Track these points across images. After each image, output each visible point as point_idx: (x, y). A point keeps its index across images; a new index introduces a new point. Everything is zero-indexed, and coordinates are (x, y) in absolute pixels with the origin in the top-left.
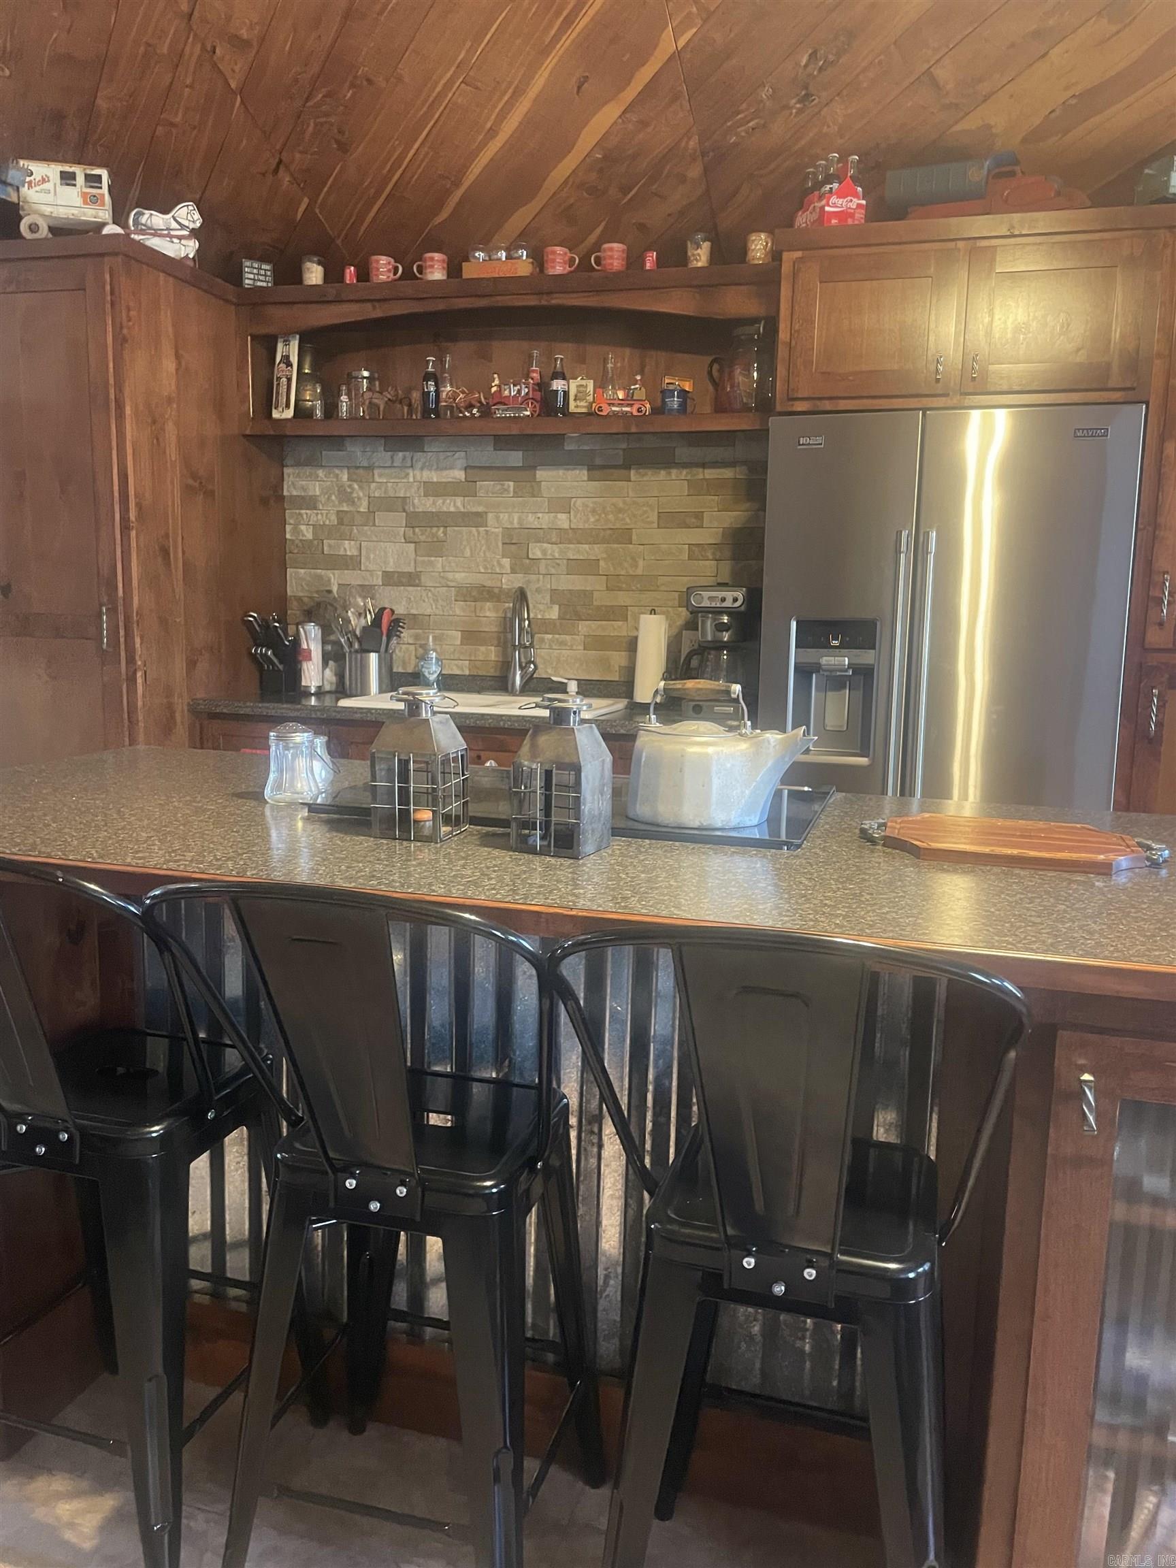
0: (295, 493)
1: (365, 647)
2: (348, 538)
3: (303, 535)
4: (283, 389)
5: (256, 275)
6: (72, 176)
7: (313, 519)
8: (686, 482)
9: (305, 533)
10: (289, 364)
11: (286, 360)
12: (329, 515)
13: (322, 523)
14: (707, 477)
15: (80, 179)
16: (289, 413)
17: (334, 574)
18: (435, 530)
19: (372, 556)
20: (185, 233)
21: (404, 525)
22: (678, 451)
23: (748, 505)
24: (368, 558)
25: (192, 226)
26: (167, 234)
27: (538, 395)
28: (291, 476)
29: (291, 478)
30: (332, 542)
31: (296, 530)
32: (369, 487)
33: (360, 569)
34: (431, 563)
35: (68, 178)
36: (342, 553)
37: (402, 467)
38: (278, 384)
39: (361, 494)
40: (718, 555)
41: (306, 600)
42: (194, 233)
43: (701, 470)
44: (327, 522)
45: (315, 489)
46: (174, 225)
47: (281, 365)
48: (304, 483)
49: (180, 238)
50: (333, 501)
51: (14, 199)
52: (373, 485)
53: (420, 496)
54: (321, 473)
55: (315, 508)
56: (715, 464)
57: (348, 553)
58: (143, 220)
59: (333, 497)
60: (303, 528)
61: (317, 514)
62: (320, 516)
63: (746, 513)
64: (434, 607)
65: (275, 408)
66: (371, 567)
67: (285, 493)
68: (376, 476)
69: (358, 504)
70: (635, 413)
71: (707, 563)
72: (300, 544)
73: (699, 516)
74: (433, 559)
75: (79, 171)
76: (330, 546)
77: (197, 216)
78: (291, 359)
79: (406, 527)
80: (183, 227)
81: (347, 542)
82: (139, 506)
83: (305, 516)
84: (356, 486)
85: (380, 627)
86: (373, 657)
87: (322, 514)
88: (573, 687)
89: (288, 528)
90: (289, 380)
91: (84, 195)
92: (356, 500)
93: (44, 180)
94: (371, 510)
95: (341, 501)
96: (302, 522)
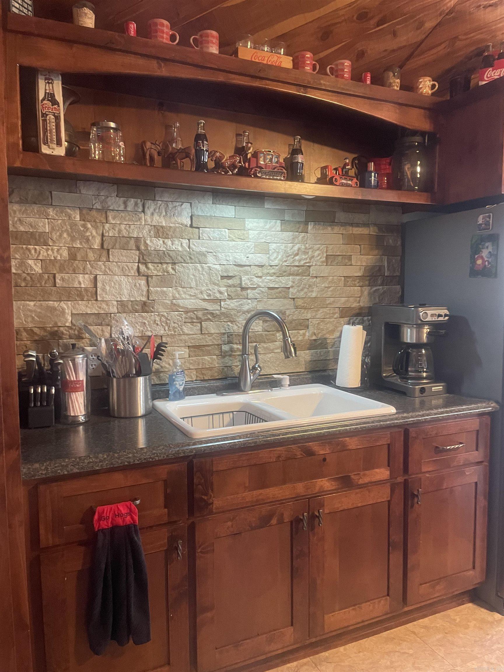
0: (22, 229)
2: (82, 272)
3: (31, 270)
4: (52, 126)
7: (43, 254)
8: (341, 235)
9: (34, 267)
10: (55, 102)
11: (51, 97)
12: (61, 251)
13: (53, 258)
14: (354, 233)
16: (61, 151)
17: (67, 305)
18: (165, 266)
19: (108, 288)
21: (137, 261)
22: (337, 215)
23: (376, 252)
24: (104, 290)
28: (17, 213)
29: (18, 215)
30: (66, 276)
31: (23, 265)
32: (103, 227)
33: (97, 300)
34: (164, 293)
36: (76, 285)
37: (135, 212)
38: (45, 121)
39: (94, 233)
40: (361, 284)
41: (36, 330)
43: (351, 228)
44: (59, 258)
45: (43, 226)
47: (45, 102)
48: (32, 220)
50: (64, 238)
52: (107, 226)
53: (151, 237)
54: (51, 212)
55: (46, 244)
56: (357, 225)
57: (83, 286)
59: (65, 235)
60: (31, 262)
61: (47, 250)
62: (50, 252)
63: (375, 257)
64: (167, 328)
65: (45, 144)
66: (107, 298)
67: (11, 229)
68: (110, 218)
69: (92, 241)
71: (356, 288)
72: (28, 278)
73: (350, 258)
74: (165, 289)
76: (63, 279)
78: (57, 98)
79: (138, 263)
81: (81, 275)
83: (33, 251)
84: (89, 226)
86: (141, 381)
87: (52, 250)
88: (286, 380)
89: (13, 262)
90: (57, 118)
92: (90, 238)
94: (105, 247)
95: (73, 239)
96: (30, 257)
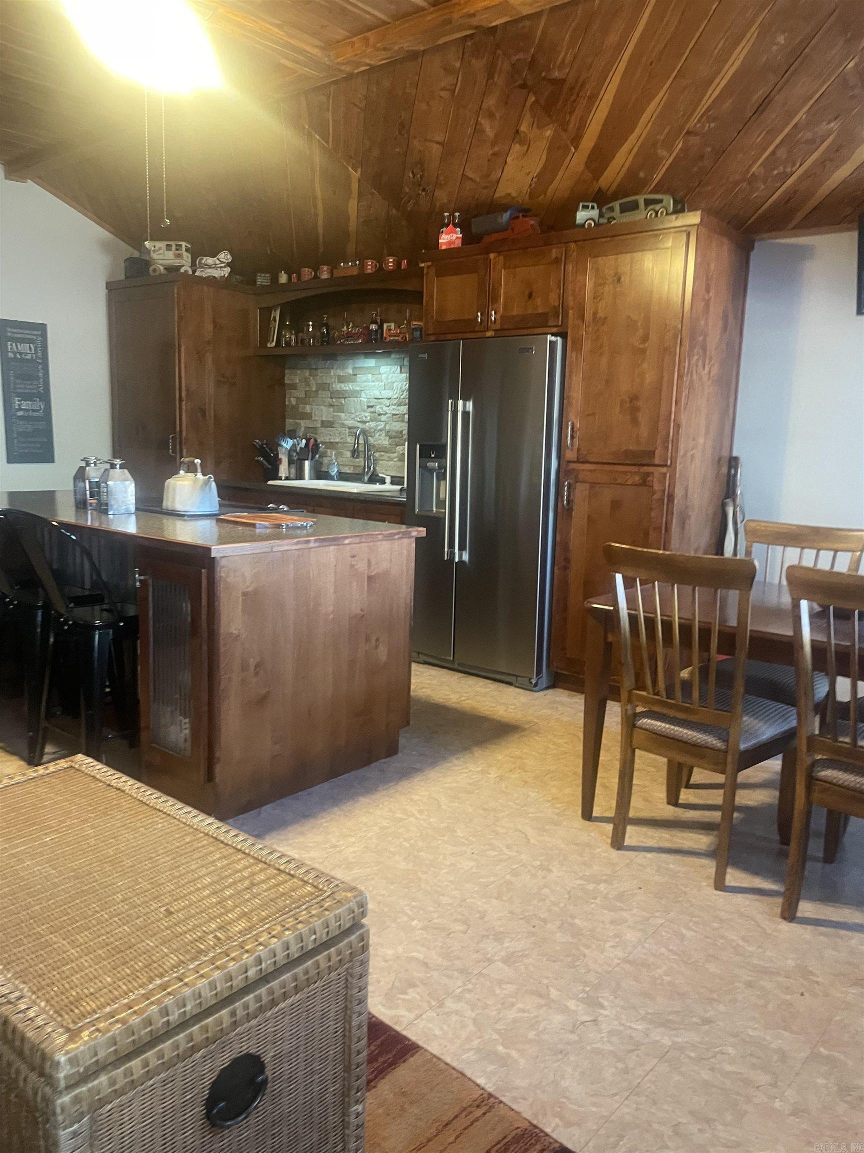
0: (289, 382)
1: (301, 457)
2: (308, 404)
3: (292, 403)
5: (262, 280)
6: (171, 246)
7: (296, 395)
10: (275, 321)
11: (274, 319)
12: (301, 392)
13: (299, 397)
15: (174, 247)
18: (341, 400)
19: (317, 413)
20: (223, 265)
24: (315, 415)
25: (226, 261)
26: (214, 267)
27: (366, 332)
28: (288, 374)
30: (302, 406)
31: (290, 401)
32: (316, 379)
34: (339, 416)
35: (169, 247)
36: (305, 411)
39: (313, 382)
42: (228, 265)
44: (301, 396)
45: (297, 380)
46: (218, 262)
47: (272, 322)
48: (292, 377)
49: (221, 267)
50: (303, 386)
51: (147, 258)
52: (318, 378)
53: (335, 382)
54: (299, 372)
55: (297, 389)
57: (308, 412)
58: (203, 262)
59: (303, 384)
60: (292, 399)
62: (298, 393)
64: (339, 438)
65: (268, 342)
66: (317, 418)
67: (286, 382)
68: (319, 373)
69: (312, 387)
70: (400, 340)
72: (291, 407)
74: (340, 414)
75: (173, 243)
76: (301, 408)
77: (229, 256)
79: (329, 398)
80: (222, 262)
81: (307, 406)
82: (187, 390)
83: (293, 393)
84: (311, 378)
85: (308, 448)
89: (287, 399)
91: (175, 254)
92: (311, 385)
93: (160, 249)
94: (317, 390)
95: (306, 386)
96: (292, 396)
